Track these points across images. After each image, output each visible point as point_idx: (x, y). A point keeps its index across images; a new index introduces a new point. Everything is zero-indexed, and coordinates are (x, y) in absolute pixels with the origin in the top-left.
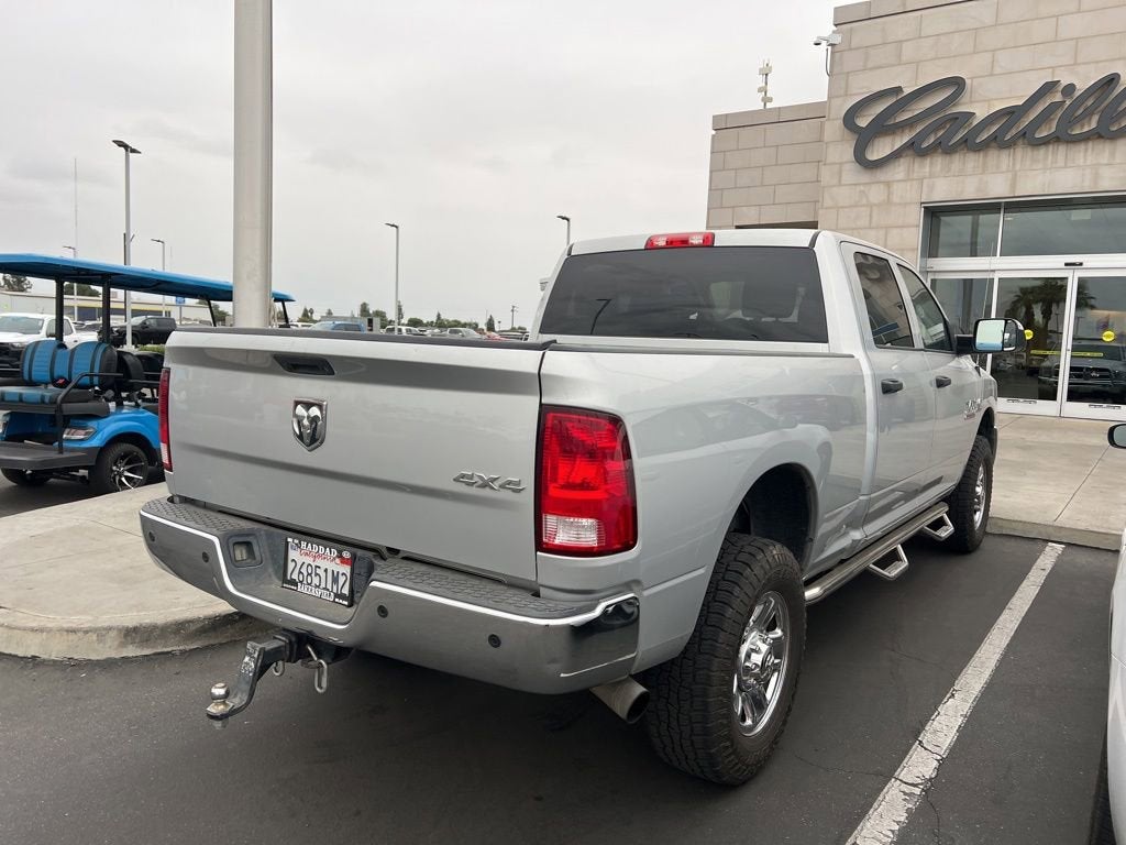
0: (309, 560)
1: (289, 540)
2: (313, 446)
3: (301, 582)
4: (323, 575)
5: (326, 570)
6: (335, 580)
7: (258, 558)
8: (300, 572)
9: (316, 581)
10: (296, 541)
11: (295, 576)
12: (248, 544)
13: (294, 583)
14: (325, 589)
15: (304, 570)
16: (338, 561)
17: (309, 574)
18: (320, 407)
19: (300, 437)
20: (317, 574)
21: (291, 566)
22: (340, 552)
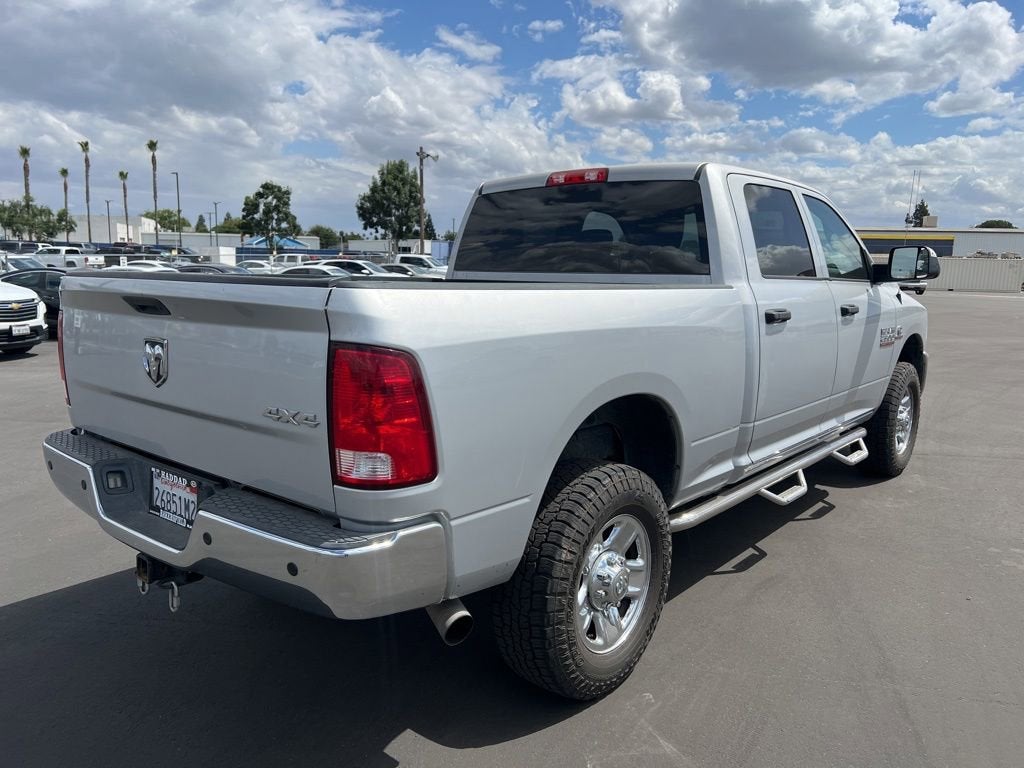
0: (167, 488)
1: (153, 469)
2: (159, 382)
3: (163, 509)
4: (178, 501)
5: (180, 498)
6: (187, 508)
7: (130, 486)
8: (162, 500)
9: (173, 509)
10: (158, 471)
11: (158, 504)
12: (121, 473)
13: (157, 509)
14: (180, 515)
15: (164, 498)
16: (188, 489)
17: (169, 502)
18: (162, 345)
19: (149, 374)
20: (174, 502)
21: (156, 492)
22: (189, 482)
